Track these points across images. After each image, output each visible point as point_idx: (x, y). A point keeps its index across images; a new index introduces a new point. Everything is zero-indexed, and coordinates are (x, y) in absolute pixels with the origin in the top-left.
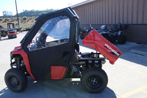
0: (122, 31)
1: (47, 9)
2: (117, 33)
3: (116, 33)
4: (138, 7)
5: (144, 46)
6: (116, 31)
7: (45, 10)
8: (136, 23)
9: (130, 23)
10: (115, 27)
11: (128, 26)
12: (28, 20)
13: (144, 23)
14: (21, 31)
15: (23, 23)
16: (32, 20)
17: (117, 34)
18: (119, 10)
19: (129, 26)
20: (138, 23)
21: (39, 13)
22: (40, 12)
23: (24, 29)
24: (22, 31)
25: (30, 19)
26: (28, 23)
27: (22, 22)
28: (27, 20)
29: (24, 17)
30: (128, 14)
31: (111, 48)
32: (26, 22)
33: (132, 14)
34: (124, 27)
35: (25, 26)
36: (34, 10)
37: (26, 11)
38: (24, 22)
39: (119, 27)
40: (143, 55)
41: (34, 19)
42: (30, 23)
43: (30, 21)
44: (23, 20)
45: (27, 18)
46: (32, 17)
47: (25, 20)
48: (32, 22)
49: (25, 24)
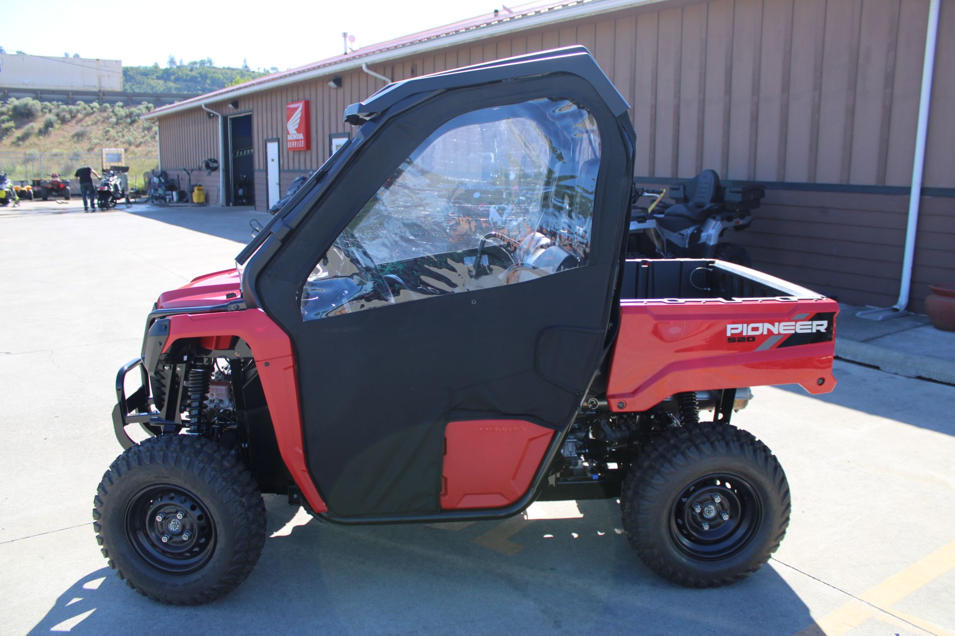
0: (729, 219)
1: (172, 61)
2: (700, 231)
3: (689, 231)
4: (818, 86)
5: (858, 314)
6: (689, 221)
7: (156, 67)
8: (803, 180)
9: (767, 173)
10: (680, 194)
11: (763, 195)
12: (49, 125)
13: (853, 182)
15: (7, 141)
16: (78, 129)
17: (695, 237)
18: (703, 91)
19: (767, 192)
20: (820, 180)
23: (22, 183)
25: (64, 121)
26: (43, 141)
27: (4, 132)
28: (37, 125)
29: (14, 102)
30: (755, 118)
31: (767, 326)
32: (33, 139)
33: (784, 123)
34: (738, 198)
35: (28, 160)
38: (18, 133)
39: (705, 196)
40: (877, 368)
41: (89, 120)
42: (60, 143)
43: (58, 129)
44: (12, 124)
45: (37, 111)
46: (79, 108)
47: (27, 123)
48: (73, 137)
49: (29, 151)
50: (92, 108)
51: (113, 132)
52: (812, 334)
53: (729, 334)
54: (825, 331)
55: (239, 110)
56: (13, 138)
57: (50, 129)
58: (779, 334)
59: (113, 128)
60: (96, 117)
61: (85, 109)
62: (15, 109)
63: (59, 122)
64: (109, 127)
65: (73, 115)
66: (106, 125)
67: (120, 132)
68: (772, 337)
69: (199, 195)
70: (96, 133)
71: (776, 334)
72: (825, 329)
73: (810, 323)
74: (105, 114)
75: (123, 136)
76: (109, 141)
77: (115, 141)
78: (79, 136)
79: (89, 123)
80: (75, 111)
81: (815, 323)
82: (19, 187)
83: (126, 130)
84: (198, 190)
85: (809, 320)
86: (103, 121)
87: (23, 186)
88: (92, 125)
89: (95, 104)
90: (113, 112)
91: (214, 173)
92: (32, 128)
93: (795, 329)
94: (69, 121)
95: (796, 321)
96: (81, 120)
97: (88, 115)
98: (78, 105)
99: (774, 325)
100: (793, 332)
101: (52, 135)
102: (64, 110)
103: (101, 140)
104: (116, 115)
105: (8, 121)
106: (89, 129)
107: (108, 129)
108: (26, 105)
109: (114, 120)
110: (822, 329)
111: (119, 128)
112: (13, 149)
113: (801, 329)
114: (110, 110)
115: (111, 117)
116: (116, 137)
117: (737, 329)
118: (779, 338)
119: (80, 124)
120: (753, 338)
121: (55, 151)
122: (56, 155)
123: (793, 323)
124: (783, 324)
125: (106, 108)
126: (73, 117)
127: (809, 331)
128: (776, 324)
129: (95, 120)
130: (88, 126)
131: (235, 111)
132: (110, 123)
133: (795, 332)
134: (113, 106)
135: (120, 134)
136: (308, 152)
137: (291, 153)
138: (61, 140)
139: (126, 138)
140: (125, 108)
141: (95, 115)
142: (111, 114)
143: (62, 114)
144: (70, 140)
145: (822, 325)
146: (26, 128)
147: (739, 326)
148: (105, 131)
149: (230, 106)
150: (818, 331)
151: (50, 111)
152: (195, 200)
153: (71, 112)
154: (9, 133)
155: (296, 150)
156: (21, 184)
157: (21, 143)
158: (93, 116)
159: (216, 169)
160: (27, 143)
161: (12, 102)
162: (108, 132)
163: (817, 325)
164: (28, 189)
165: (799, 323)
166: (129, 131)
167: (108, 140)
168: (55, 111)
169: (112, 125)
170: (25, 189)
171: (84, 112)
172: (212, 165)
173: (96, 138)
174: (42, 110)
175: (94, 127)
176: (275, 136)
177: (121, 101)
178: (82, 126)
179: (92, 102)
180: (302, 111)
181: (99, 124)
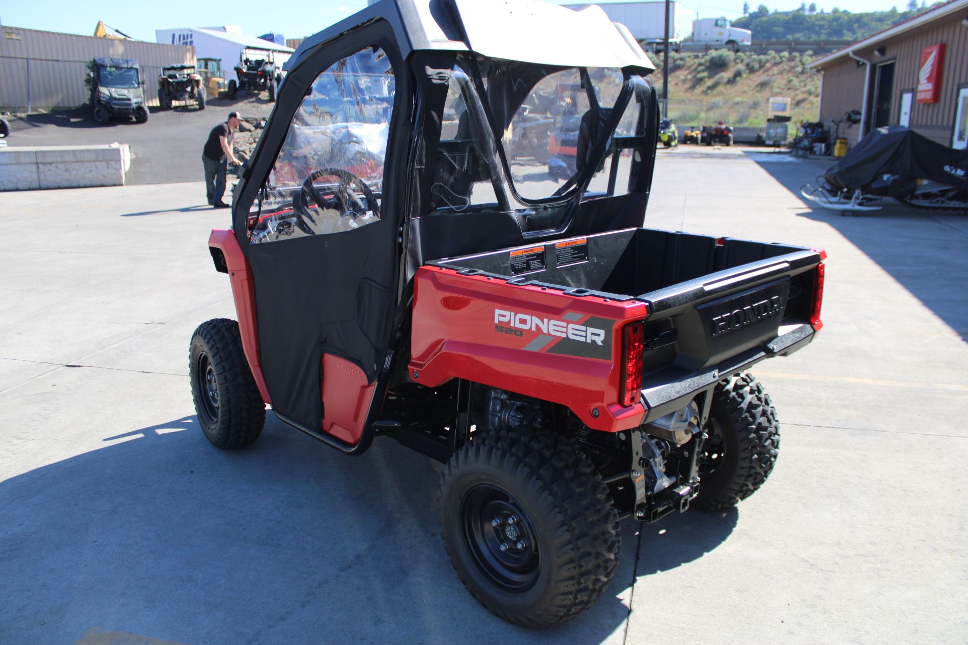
1: (913, 4)
12: (738, 74)
14: (665, 138)
15: (699, 90)
16: (764, 78)
21: (851, 29)
22: (859, 21)
23: (695, 129)
24: (671, 139)
25: (752, 70)
26: (731, 90)
27: (698, 81)
28: (726, 75)
29: (713, 53)
31: (536, 320)
32: (720, 88)
35: (710, 109)
36: (812, 8)
37: (762, 11)
38: (709, 83)
41: (775, 70)
42: (744, 92)
43: (746, 78)
44: (705, 74)
45: (730, 62)
46: (768, 57)
47: (718, 73)
48: (757, 86)
49: (713, 100)
50: (781, 58)
51: (796, 82)
52: (586, 343)
53: (496, 321)
54: (601, 344)
55: (885, 58)
56: (704, 88)
57: (738, 78)
58: (549, 334)
59: (797, 77)
60: (783, 67)
61: (775, 58)
62: (712, 60)
63: (748, 71)
64: (793, 76)
65: (762, 64)
66: (790, 74)
67: (803, 81)
68: (541, 336)
69: (840, 149)
70: (779, 82)
71: (545, 334)
72: (602, 342)
73: (583, 328)
74: (792, 64)
75: (805, 86)
76: (790, 91)
77: (797, 90)
78: (763, 85)
79: (775, 72)
80: (764, 61)
81: (590, 330)
82: (689, 132)
83: (809, 79)
84: (841, 143)
85: (582, 325)
86: (789, 71)
87: (692, 131)
88: (778, 74)
89: (785, 54)
90: (801, 61)
91: (855, 126)
92: (722, 77)
93: (566, 333)
94: (757, 71)
95: (568, 322)
96: (768, 70)
97: (776, 64)
98: (769, 55)
99: (543, 322)
100: (564, 335)
101: (739, 85)
102: (754, 60)
103: (783, 89)
104: (803, 64)
105: (703, 71)
106: (774, 78)
107: (791, 78)
108: (721, 57)
109: (799, 69)
110: (599, 340)
111: (803, 77)
112: (702, 97)
113: (573, 334)
114: (798, 59)
115: (797, 66)
116: (798, 87)
117: (505, 316)
118: (550, 339)
119: (766, 73)
120: (521, 331)
121: (737, 99)
122: (737, 104)
123: (564, 324)
124: (552, 322)
125: (795, 57)
126: (761, 67)
127: (583, 339)
128: (546, 320)
129: (782, 69)
130: (773, 75)
131: (883, 58)
132: (796, 73)
133: (567, 336)
134: (801, 56)
135: (802, 84)
136: (936, 105)
137: (921, 106)
138: (745, 89)
139: (808, 87)
140: (813, 57)
141: (783, 64)
142: (799, 63)
143: (751, 64)
144: (753, 89)
145: (599, 335)
146: (717, 77)
147: (507, 313)
148: (789, 80)
149: (876, 53)
150: (593, 342)
151: (742, 61)
152: (836, 153)
153: (760, 62)
154: (702, 83)
155: (925, 103)
156: (691, 129)
157: (709, 91)
158: (780, 66)
159: (858, 121)
160: (715, 91)
161: (711, 54)
162: (790, 81)
163: (593, 334)
164: (697, 134)
165: (571, 326)
166: (812, 80)
167: (789, 89)
168: (746, 61)
169: (796, 75)
170: (694, 134)
171: (773, 62)
172: (853, 117)
173: (778, 87)
174: (735, 61)
175: (779, 77)
176: (910, 87)
177: (812, 50)
178: (768, 75)
179: (782, 51)
180: (935, 56)
181: (785, 73)
